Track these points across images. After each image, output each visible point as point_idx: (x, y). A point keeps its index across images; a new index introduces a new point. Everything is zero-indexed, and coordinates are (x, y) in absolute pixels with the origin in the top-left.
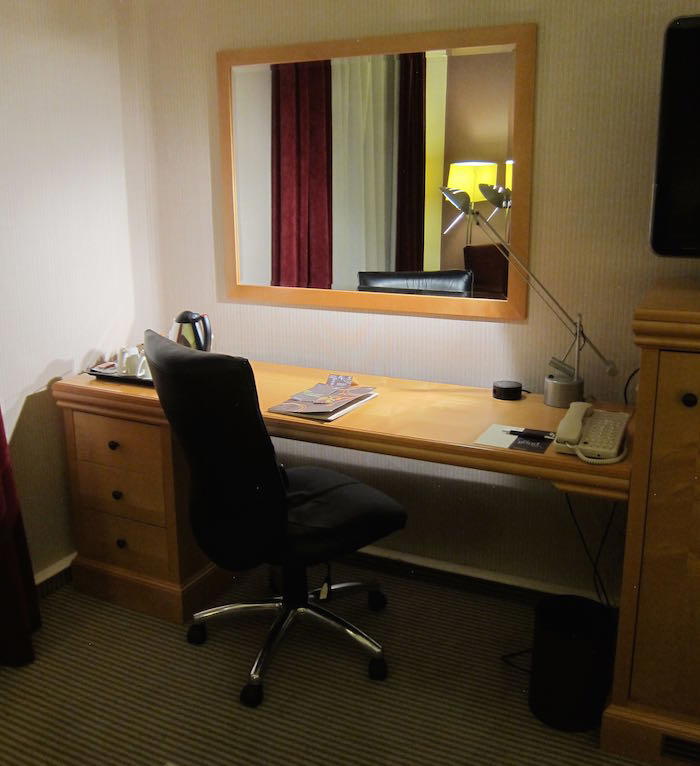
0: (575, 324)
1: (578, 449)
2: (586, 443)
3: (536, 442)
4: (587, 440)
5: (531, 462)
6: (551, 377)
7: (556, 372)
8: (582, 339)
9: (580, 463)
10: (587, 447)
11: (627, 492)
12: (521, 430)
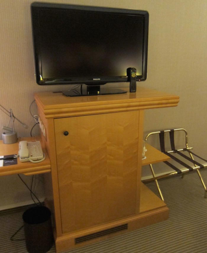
0: (9, 113)
1: (30, 159)
2: (32, 156)
3: (12, 160)
4: (32, 155)
5: (13, 169)
6: (4, 133)
7: (5, 131)
8: (13, 118)
9: (32, 164)
10: (33, 158)
11: (51, 169)
12: (3, 157)
